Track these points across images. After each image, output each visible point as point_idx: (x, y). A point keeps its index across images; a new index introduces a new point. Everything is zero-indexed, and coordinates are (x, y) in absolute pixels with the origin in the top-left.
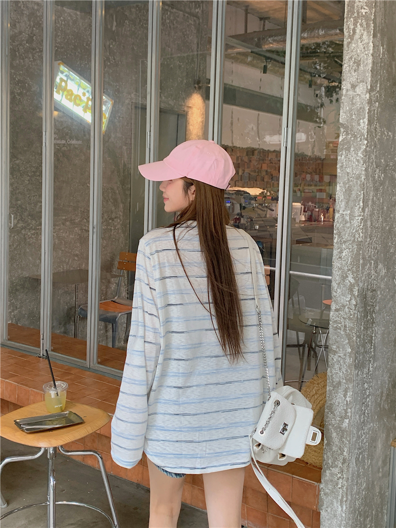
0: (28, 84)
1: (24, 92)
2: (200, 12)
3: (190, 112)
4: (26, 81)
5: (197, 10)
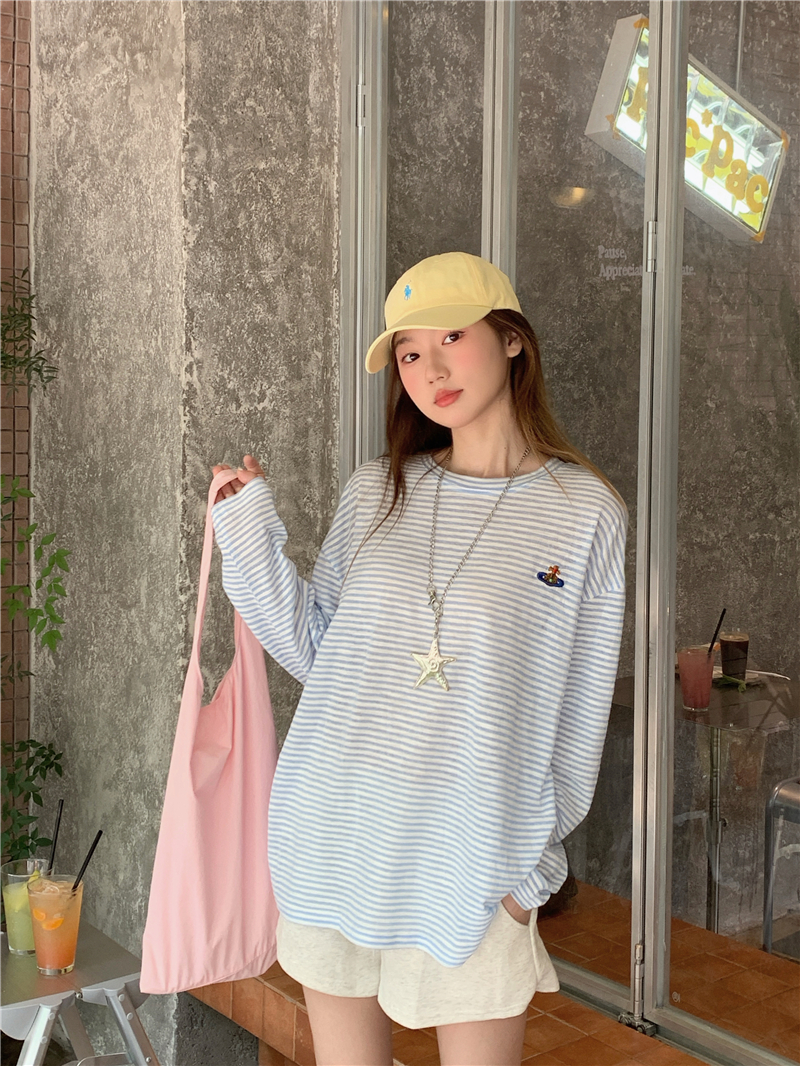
0: (547, 93)
1: (536, 116)
4: (540, 82)
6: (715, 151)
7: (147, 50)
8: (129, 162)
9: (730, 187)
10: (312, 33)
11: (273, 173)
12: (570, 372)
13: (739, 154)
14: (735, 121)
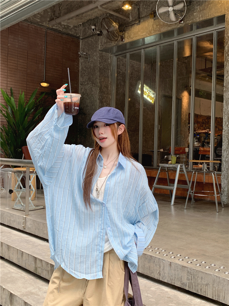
2: (187, 61)
3: (183, 98)
5: (186, 61)
6: (148, 95)
7: (94, 84)
8: (92, 95)
9: (150, 99)
10: (109, 83)
11: (105, 96)
12: (133, 117)
13: (151, 95)
14: (151, 92)
